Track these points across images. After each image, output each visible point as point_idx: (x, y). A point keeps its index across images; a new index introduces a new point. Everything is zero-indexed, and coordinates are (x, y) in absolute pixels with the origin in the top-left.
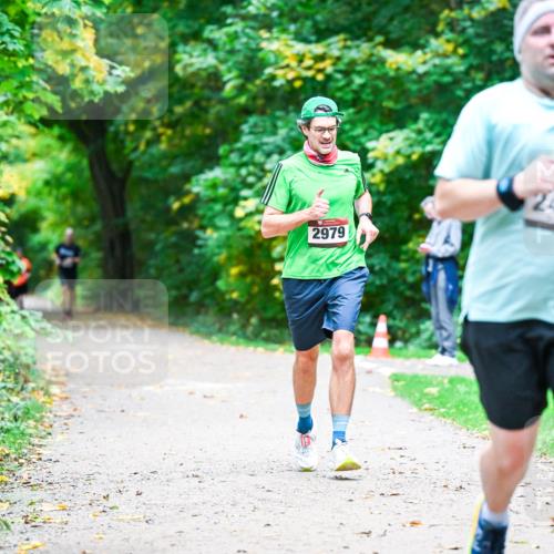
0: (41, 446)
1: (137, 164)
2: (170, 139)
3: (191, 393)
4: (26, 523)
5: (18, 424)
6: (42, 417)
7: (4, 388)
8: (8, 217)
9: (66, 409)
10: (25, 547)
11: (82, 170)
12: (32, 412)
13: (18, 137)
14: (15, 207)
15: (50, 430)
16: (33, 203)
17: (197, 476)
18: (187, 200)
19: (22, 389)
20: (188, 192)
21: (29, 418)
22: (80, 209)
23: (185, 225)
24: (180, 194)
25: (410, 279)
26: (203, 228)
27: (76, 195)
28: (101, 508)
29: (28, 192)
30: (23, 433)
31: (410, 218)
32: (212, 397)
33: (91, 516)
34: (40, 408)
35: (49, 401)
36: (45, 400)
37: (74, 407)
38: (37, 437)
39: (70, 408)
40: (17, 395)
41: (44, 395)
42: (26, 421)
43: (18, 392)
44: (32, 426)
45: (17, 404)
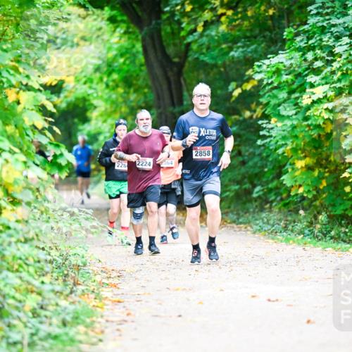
1: (194, 47)
2: (231, 21)
3: (253, 296)
5: (67, 329)
6: (93, 322)
7: (53, 291)
8: (55, 106)
9: (118, 313)
11: (134, 55)
12: (82, 317)
14: (62, 95)
15: (101, 337)
16: (82, 90)
18: (248, 87)
19: (71, 292)
20: (250, 78)
21: (78, 324)
22: (133, 97)
23: (248, 114)
24: (242, 80)
26: (265, 117)
27: (128, 82)
29: (78, 80)
30: (72, 340)
32: (277, 300)
34: (90, 314)
35: (100, 305)
36: (95, 304)
37: (127, 312)
38: (87, 343)
39: (123, 313)
40: (65, 299)
41: (95, 298)
42: (75, 327)
43: (67, 296)
44: (82, 332)
45: (66, 308)
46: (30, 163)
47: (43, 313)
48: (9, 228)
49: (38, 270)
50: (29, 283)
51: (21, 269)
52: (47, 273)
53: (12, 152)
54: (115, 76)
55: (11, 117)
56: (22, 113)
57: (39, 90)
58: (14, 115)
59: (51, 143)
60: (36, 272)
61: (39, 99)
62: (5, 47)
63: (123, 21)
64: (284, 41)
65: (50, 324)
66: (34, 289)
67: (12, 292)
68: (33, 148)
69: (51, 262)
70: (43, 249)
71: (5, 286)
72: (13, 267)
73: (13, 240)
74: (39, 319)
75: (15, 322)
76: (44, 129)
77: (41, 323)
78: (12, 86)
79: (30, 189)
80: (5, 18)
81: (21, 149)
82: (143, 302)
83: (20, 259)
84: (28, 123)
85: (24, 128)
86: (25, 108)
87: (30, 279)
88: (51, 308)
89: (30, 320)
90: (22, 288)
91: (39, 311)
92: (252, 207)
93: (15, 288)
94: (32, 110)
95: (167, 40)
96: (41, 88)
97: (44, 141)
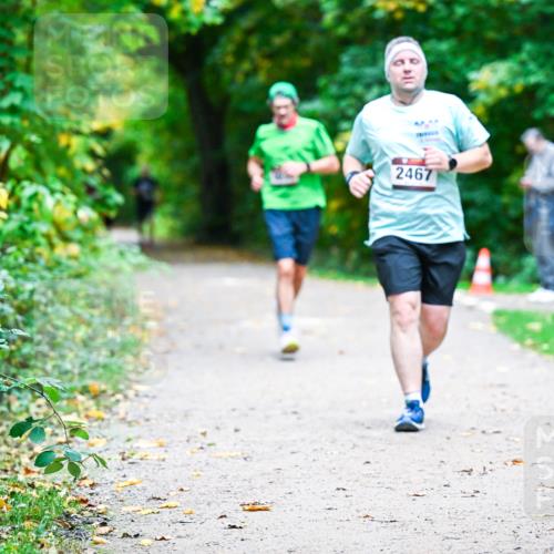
0: (138, 382)
4: (123, 459)
8: (105, 149)
10: (121, 484)
16: (130, 135)
17: (295, 413)
25: (513, 212)
27: (173, 128)
28: (200, 446)
31: (512, 152)
33: (188, 453)
48: (58, 263)
53: (63, 193)
56: (73, 156)
58: (65, 159)
59: (101, 185)
61: (89, 144)
68: (83, 190)
73: (65, 274)
76: (93, 171)
84: (78, 167)
86: (75, 152)
97: (94, 181)
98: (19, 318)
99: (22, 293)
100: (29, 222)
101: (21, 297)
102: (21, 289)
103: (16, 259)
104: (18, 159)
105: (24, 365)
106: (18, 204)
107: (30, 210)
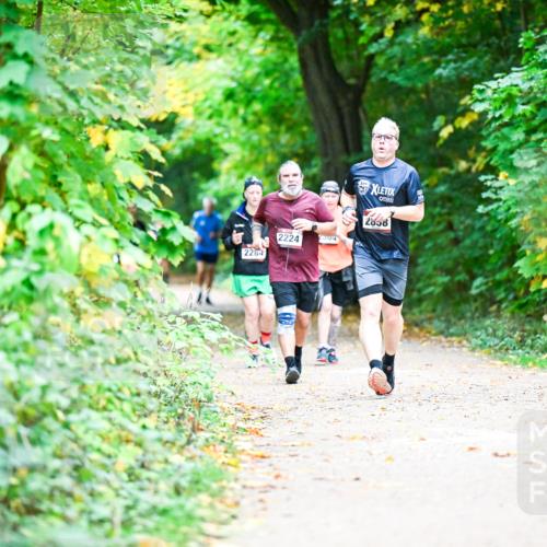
0: (218, 538)
1: (380, 61)
2: (437, 20)
3: (471, 449)
5: (182, 500)
6: (223, 488)
7: (160, 440)
8: (164, 153)
9: (260, 475)
11: (287, 75)
12: (205, 481)
13: (181, 19)
14: (175, 136)
15: (234, 511)
16: (206, 128)
18: (464, 123)
19: (189, 442)
20: (467, 110)
21: (199, 491)
22: (284, 138)
23: (463, 165)
24: (454, 112)
26: (491, 169)
27: (277, 116)
29: (199, 113)
30: (190, 517)
32: (508, 455)
34: (218, 475)
35: (233, 461)
36: (226, 460)
37: (276, 473)
38: (213, 521)
39: (268, 474)
40: (180, 452)
41: (226, 452)
42: (195, 496)
43: (183, 447)
44: (205, 504)
45: (180, 467)
46: (125, 242)
47: (144, 474)
48: (92, 342)
49: (137, 407)
50: (122, 428)
51: (110, 407)
52: (151, 412)
53: (96, 224)
54: (257, 106)
55: (94, 170)
56: (112, 163)
57: (139, 128)
58: (100, 167)
59: (157, 211)
60: (134, 411)
61: (139, 141)
62: (84, 61)
63: (268, 21)
64: (520, 52)
65: (156, 492)
66: (131, 437)
67: (97, 442)
68: (130, 218)
69: (157, 395)
70: (145, 375)
71: (86, 431)
72: (98, 403)
73: (99, 360)
74: (138, 483)
75: (101, 488)
76: (146, 188)
77: (142, 489)
78: (96, 122)
79: (126, 282)
80: (85, 16)
81: (110, 220)
82: (300, 458)
83: (110, 390)
84: (121, 180)
85: (115, 187)
86: (116, 156)
87: (125, 422)
88: (158, 467)
89: (125, 485)
90: (112, 435)
91: (138, 471)
92: (469, 309)
93: (101, 436)
94: (128, 159)
95: (338, 50)
96: (142, 126)
97: (146, 207)
98: (24, 431)
99: (28, 390)
100: (40, 272)
101: (25, 397)
102: (27, 383)
103: (19, 333)
104: (21, 167)
105: (32, 510)
106: (22, 243)
107: (42, 252)
